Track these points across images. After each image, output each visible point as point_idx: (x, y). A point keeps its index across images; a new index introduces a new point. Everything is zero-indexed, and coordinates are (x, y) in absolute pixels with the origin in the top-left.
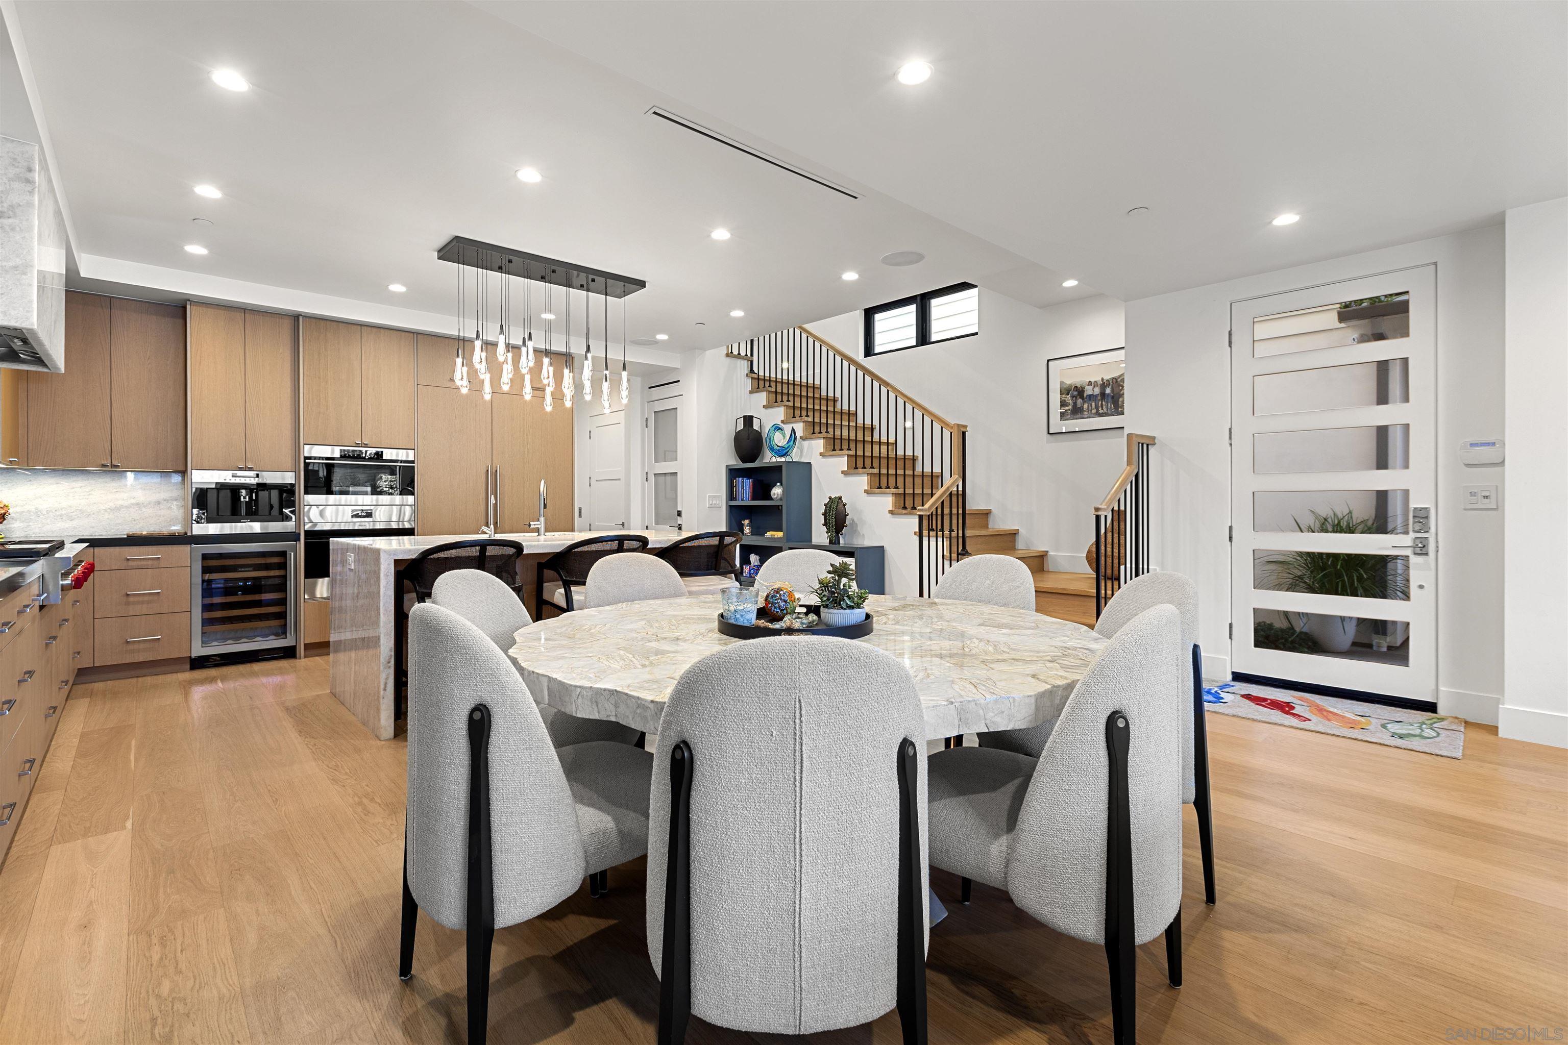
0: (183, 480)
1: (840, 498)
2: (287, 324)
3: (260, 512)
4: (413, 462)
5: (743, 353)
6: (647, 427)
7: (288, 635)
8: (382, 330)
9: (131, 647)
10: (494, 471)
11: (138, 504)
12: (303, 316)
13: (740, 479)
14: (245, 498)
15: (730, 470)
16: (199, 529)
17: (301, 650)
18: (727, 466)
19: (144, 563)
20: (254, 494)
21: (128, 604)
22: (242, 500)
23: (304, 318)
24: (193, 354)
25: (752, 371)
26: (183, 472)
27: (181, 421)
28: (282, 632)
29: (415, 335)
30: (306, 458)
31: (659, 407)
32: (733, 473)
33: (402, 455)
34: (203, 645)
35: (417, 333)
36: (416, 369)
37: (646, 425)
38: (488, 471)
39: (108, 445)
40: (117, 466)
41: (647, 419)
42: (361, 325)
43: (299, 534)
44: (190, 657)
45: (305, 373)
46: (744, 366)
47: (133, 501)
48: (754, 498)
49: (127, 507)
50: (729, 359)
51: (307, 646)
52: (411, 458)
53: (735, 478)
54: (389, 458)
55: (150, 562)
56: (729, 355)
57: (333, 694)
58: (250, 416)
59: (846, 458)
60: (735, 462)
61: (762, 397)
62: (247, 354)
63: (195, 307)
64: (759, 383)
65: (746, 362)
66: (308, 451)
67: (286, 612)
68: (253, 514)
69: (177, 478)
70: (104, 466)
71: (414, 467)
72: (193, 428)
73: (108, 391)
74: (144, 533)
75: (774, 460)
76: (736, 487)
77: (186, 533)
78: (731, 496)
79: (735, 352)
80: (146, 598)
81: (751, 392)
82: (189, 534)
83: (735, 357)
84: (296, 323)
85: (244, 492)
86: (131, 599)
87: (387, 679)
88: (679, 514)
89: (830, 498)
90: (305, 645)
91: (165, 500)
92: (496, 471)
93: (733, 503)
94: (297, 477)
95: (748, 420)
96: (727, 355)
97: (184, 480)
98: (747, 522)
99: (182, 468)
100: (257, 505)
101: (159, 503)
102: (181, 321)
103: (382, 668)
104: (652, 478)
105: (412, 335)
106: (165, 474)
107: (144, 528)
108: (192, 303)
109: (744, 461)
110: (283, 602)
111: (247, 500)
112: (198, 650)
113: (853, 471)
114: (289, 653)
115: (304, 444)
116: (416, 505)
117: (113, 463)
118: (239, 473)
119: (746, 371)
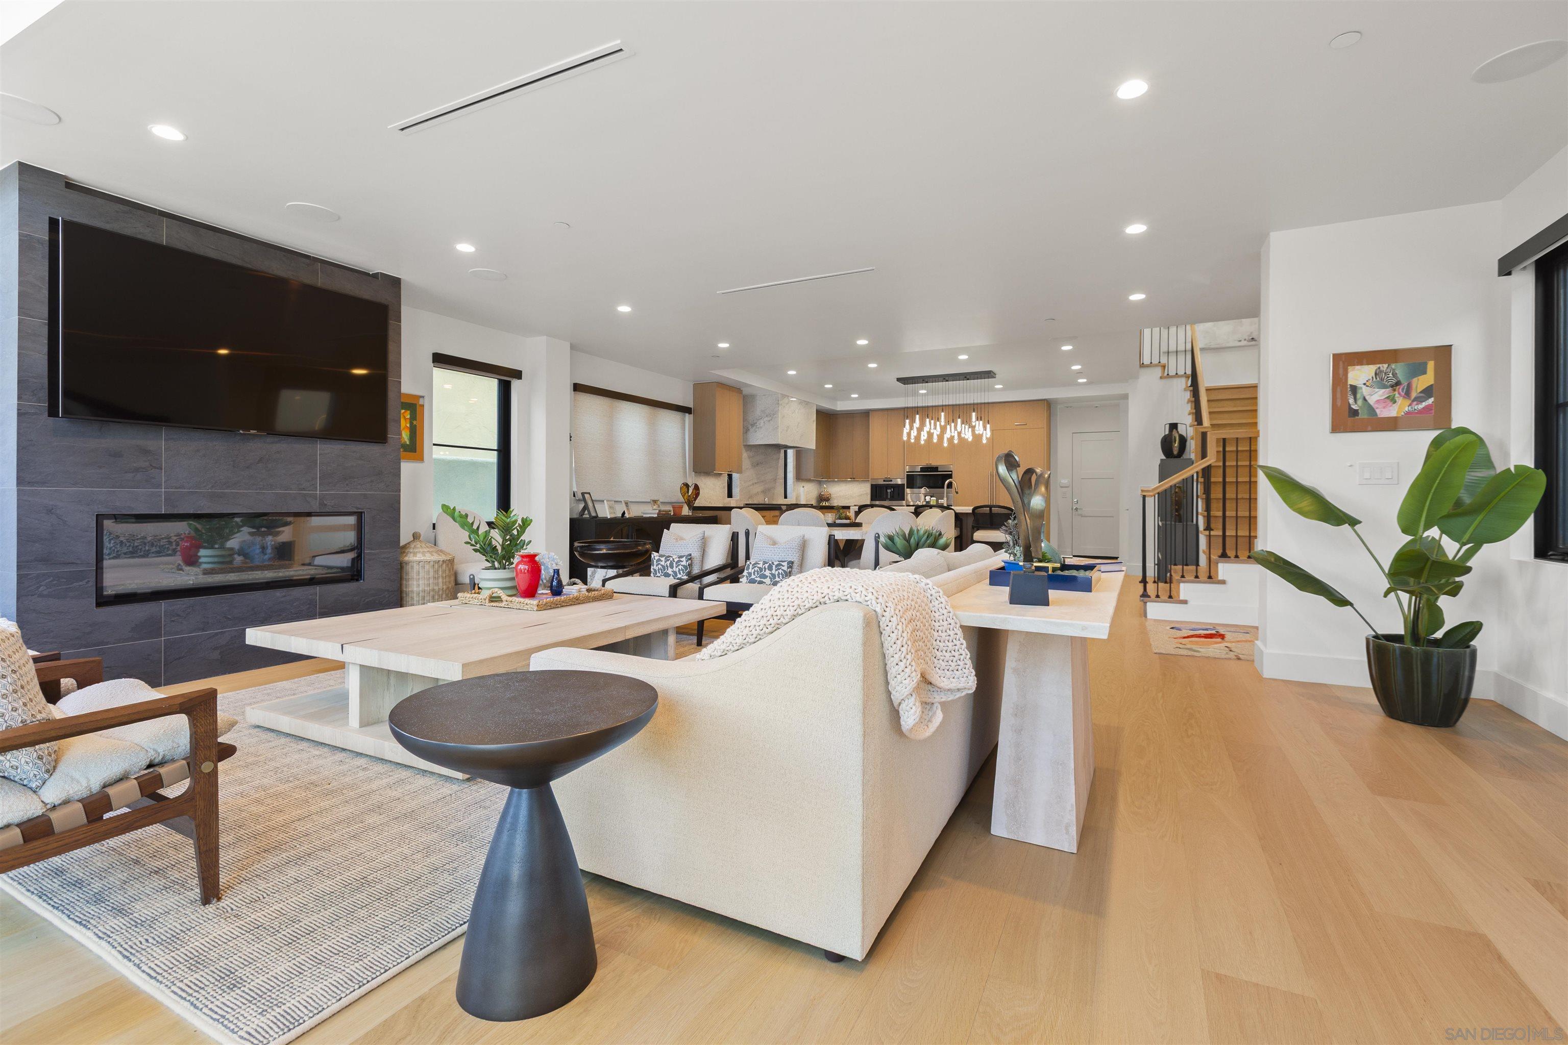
119: (1184, 386)
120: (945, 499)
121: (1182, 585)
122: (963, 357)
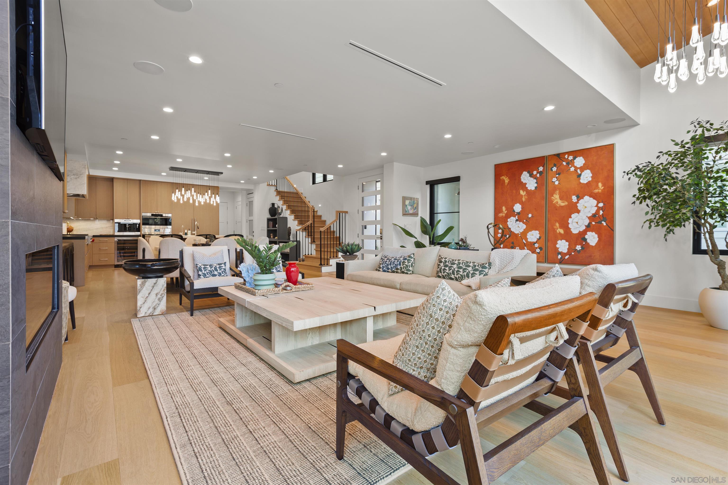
2: (138, 183)
3: (132, 230)
5: (273, 184)
9: (101, 261)
12: (142, 180)
13: (270, 222)
16: (117, 234)
18: (267, 218)
19: (104, 241)
20: (130, 225)
22: (127, 227)
26: (113, 220)
30: (142, 216)
32: (269, 220)
33: (168, 215)
34: (118, 262)
39: (95, 213)
40: (98, 218)
41: (246, 204)
42: (157, 182)
43: (141, 235)
44: (114, 265)
45: (142, 195)
46: (273, 188)
47: (102, 227)
48: (273, 227)
49: (100, 228)
50: (268, 186)
52: (170, 216)
54: (164, 216)
56: (269, 185)
58: (129, 206)
60: (269, 216)
61: (278, 198)
64: (279, 193)
65: (274, 187)
66: (143, 214)
68: (130, 230)
69: (111, 221)
70: (95, 218)
71: (171, 218)
72: (115, 209)
73: (96, 200)
74: (104, 234)
75: (278, 216)
76: (269, 224)
77: (113, 235)
78: (268, 227)
79: (271, 184)
80: (104, 250)
83: (271, 185)
84: (140, 182)
85: (127, 225)
86: (101, 250)
88: (253, 232)
91: (110, 226)
93: (269, 229)
94: (141, 221)
95: (273, 204)
96: (267, 185)
98: (272, 234)
100: (131, 228)
101: (107, 227)
102: (112, 183)
104: (248, 221)
106: (108, 220)
108: (115, 179)
109: (272, 216)
112: (116, 263)
113: (295, 219)
116: (172, 228)
118: (126, 220)
119: (274, 190)
120: (196, 231)
121: (330, 260)
122: (179, 160)
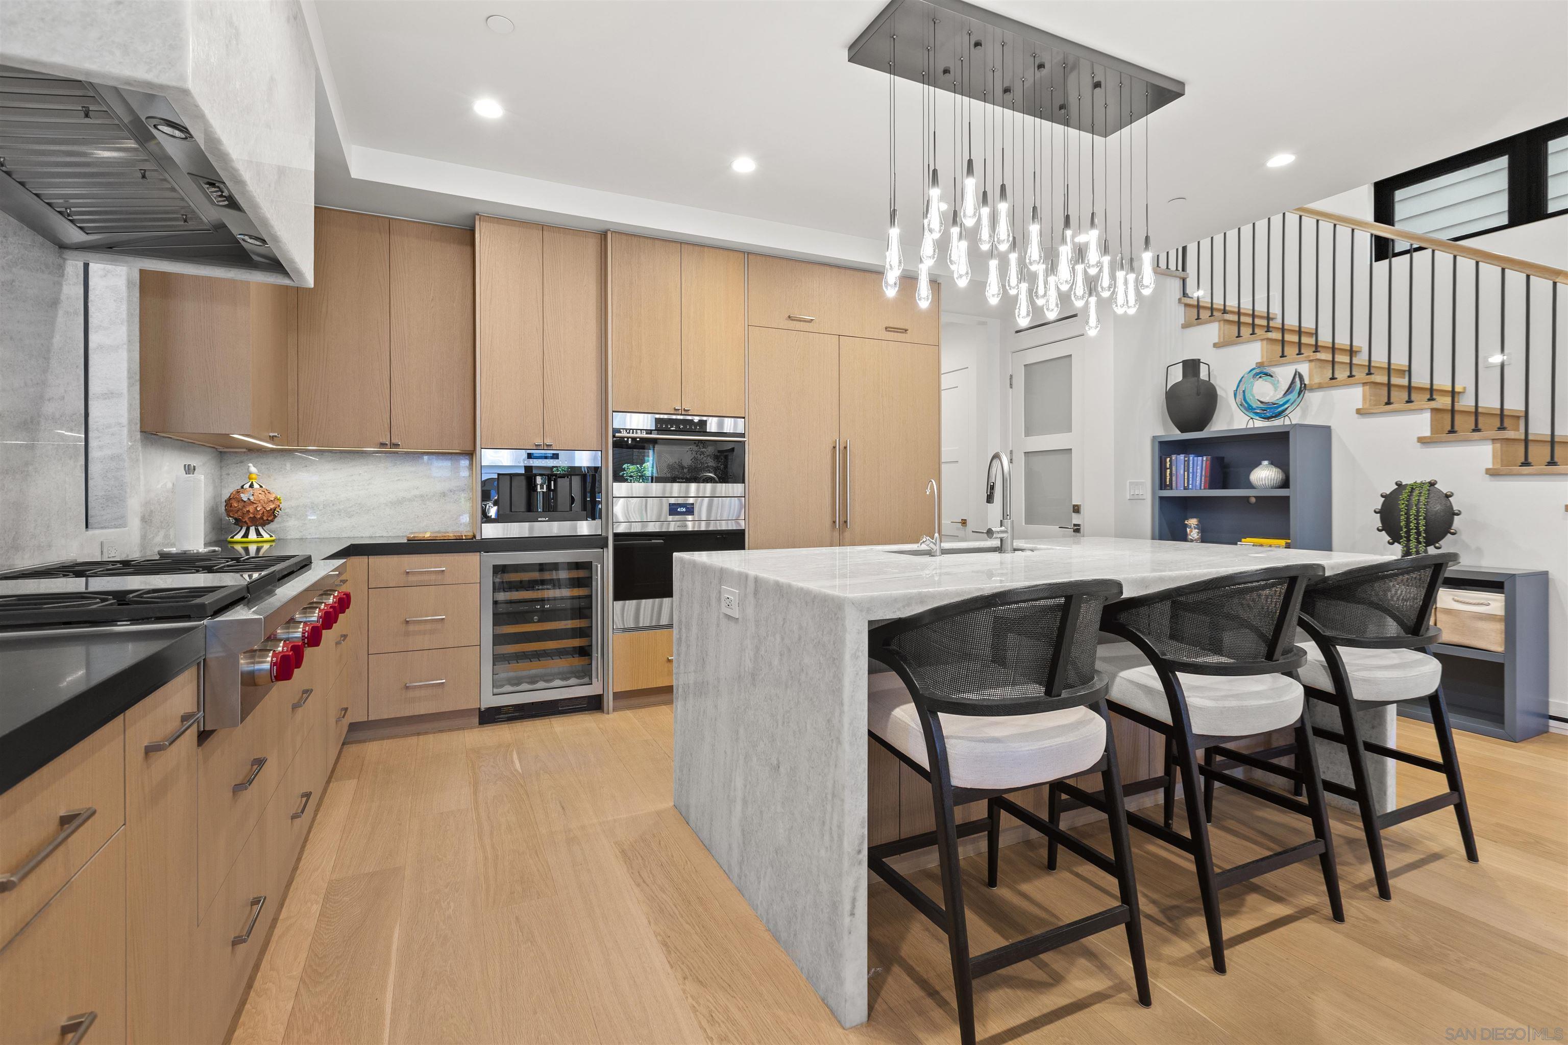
0: (471, 464)
1: (1432, 484)
2: (592, 246)
3: (560, 508)
4: (743, 435)
5: (1168, 269)
6: (1011, 387)
7: (594, 680)
8: (706, 249)
9: (411, 694)
10: (842, 447)
11: (422, 496)
12: (612, 232)
13: (1182, 457)
14: (542, 487)
15: (1161, 443)
16: (491, 531)
17: (609, 701)
18: (1154, 438)
19: (426, 577)
20: (552, 482)
21: (407, 634)
22: (539, 490)
23: (614, 234)
24: (482, 288)
25: (1185, 294)
26: (471, 454)
27: (470, 383)
28: (585, 674)
29: (746, 255)
30: (615, 431)
31: (1034, 357)
32: (1166, 448)
33: (729, 426)
34: (496, 691)
35: (748, 253)
36: (746, 304)
37: (1011, 384)
38: (834, 447)
39: (386, 417)
40: (397, 445)
41: (1011, 376)
42: (681, 243)
43: (607, 538)
44: (479, 709)
45: (614, 311)
46: (1172, 286)
47: (417, 492)
48: (1212, 485)
49: (410, 500)
51: (617, 696)
52: (740, 430)
53: (1170, 456)
54: (714, 430)
55: (433, 577)
57: (682, 813)
58: (549, 373)
59: (1427, 416)
60: (1168, 431)
61: (1207, 333)
62: (546, 290)
63: (485, 223)
65: (1174, 281)
66: (618, 421)
67: (591, 646)
68: (551, 509)
69: (465, 463)
70: (383, 445)
71: (744, 442)
72: (483, 391)
73: (387, 344)
74: (427, 535)
75: (1251, 425)
76: (1171, 468)
77: (474, 537)
78: (1160, 483)
80: (428, 627)
81: (1186, 326)
82: (478, 538)
84: (603, 242)
85: (539, 480)
86: (411, 628)
87: (855, 889)
88: (1077, 509)
89: (1399, 484)
90: (614, 693)
91: (451, 491)
92: (845, 448)
93: (1164, 494)
94: (604, 458)
95: (1190, 367)
97: (472, 461)
98: (1193, 522)
99: (469, 448)
100: (555, 498)
101: (444, 495)
102: (468, 249)
103: (846, 864)
105: (741, 255)
106: (451, 457)
107: (427, 530)
108: (482, 218)
109: (1183, 430)
110: (585, 633)
111: (545, 490)
112: (489, 700)
113: (1445, 436)
114: (594, 704)
115: (613, 411)
116: (747, 496)
117: (393, 441)
